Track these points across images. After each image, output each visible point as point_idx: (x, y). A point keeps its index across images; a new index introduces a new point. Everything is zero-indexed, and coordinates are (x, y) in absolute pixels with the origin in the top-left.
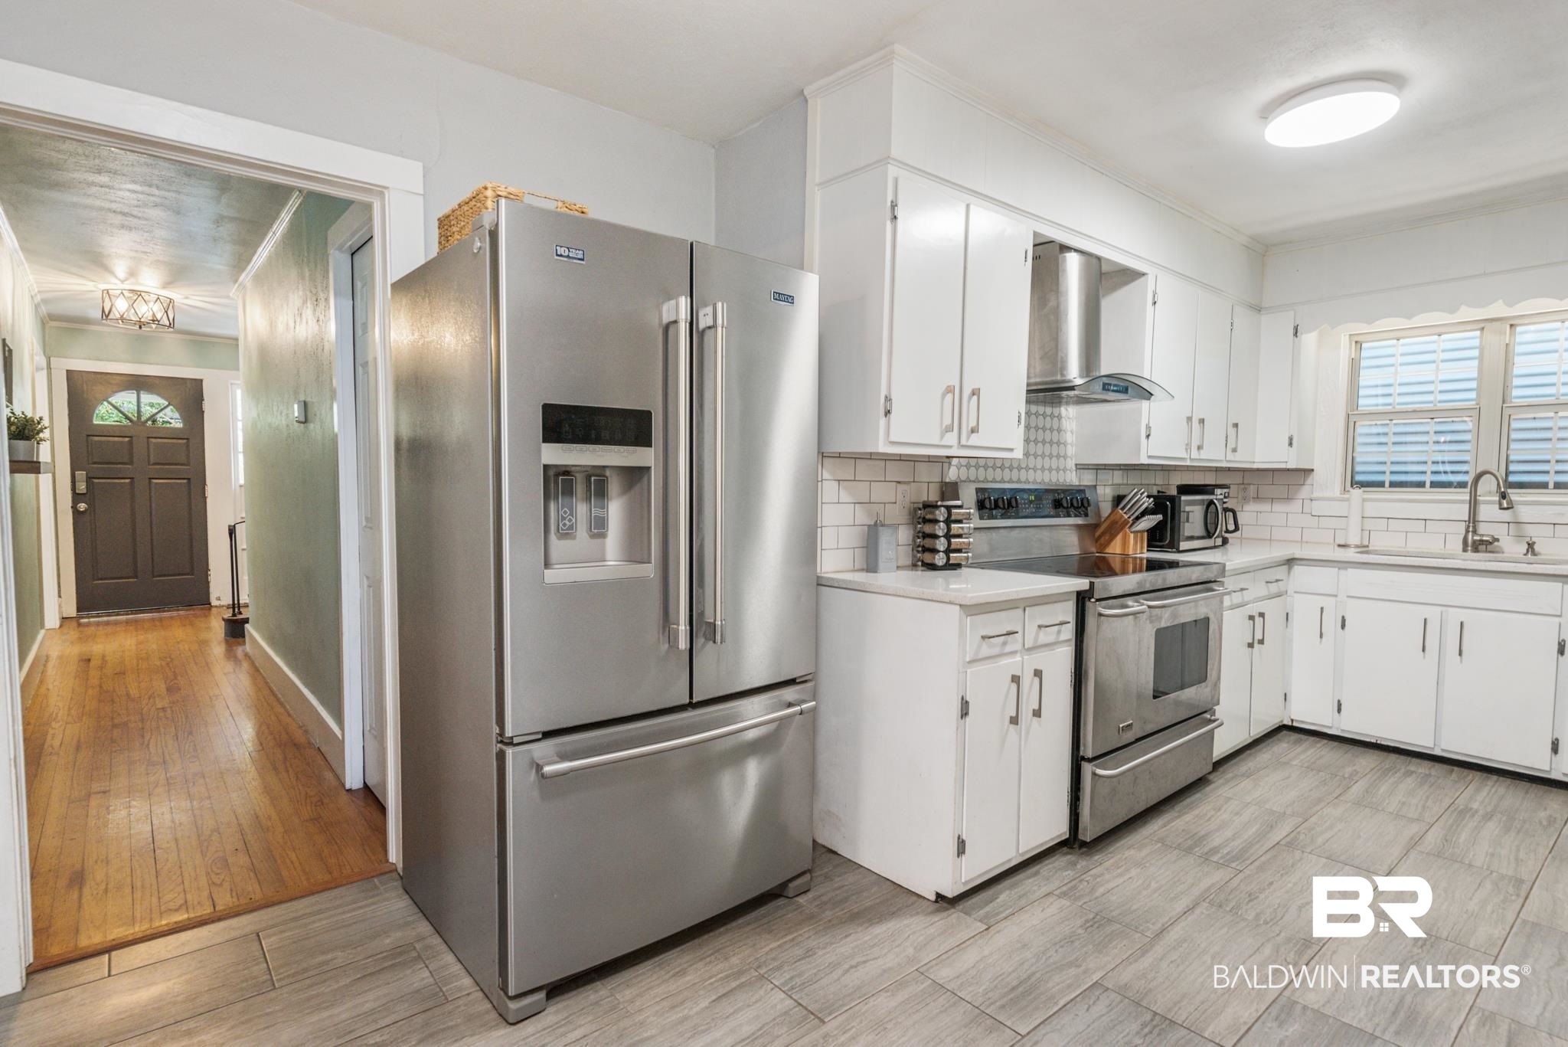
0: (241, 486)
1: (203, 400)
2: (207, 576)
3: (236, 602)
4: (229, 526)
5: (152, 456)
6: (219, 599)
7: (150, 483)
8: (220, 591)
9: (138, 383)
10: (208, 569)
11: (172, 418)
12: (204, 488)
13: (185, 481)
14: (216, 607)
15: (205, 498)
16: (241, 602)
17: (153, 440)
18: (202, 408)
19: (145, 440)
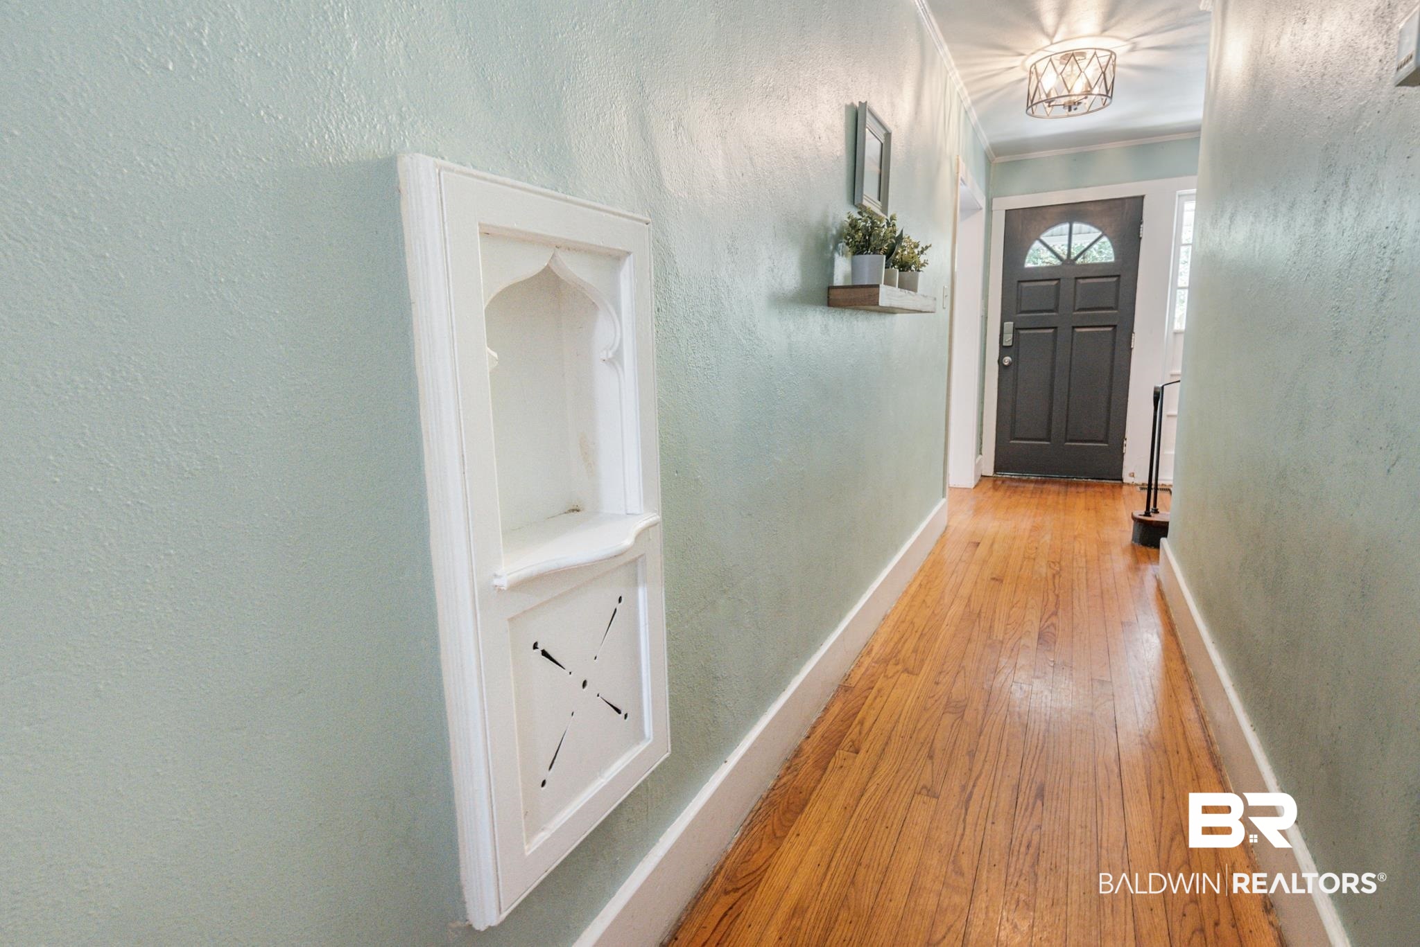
0: (1176, 333)
1: (1141, 223)
2: (1122, 446)
3: (1153, 482)
4: (1156, 388)
5: (1078, 300)
6: (1132, 475)
7: (1073, 332)
8: (1135, 466)
9: (1073, 213)
10: (1124, 438)
11: (1104, 253)
12: (1131, 336)
13: (1110, 329)
14: (1128, 484)
15: (1131, 349)
16: (1160, 482)
17: (1081, 281)
18: (1139, 234)
19: (1073, 281)
